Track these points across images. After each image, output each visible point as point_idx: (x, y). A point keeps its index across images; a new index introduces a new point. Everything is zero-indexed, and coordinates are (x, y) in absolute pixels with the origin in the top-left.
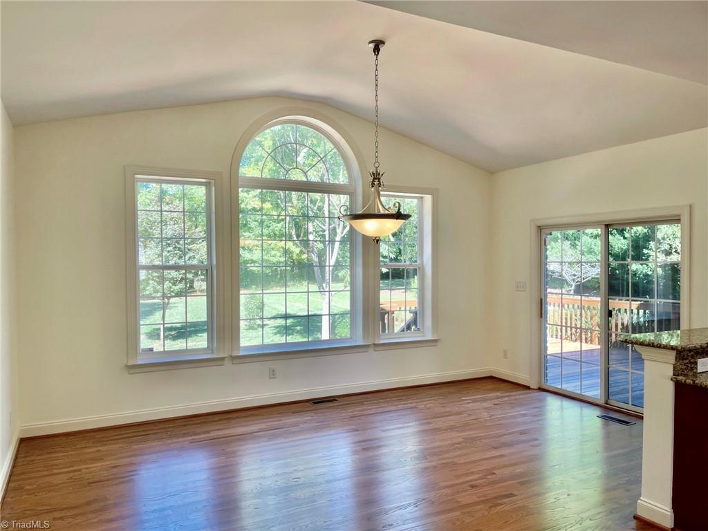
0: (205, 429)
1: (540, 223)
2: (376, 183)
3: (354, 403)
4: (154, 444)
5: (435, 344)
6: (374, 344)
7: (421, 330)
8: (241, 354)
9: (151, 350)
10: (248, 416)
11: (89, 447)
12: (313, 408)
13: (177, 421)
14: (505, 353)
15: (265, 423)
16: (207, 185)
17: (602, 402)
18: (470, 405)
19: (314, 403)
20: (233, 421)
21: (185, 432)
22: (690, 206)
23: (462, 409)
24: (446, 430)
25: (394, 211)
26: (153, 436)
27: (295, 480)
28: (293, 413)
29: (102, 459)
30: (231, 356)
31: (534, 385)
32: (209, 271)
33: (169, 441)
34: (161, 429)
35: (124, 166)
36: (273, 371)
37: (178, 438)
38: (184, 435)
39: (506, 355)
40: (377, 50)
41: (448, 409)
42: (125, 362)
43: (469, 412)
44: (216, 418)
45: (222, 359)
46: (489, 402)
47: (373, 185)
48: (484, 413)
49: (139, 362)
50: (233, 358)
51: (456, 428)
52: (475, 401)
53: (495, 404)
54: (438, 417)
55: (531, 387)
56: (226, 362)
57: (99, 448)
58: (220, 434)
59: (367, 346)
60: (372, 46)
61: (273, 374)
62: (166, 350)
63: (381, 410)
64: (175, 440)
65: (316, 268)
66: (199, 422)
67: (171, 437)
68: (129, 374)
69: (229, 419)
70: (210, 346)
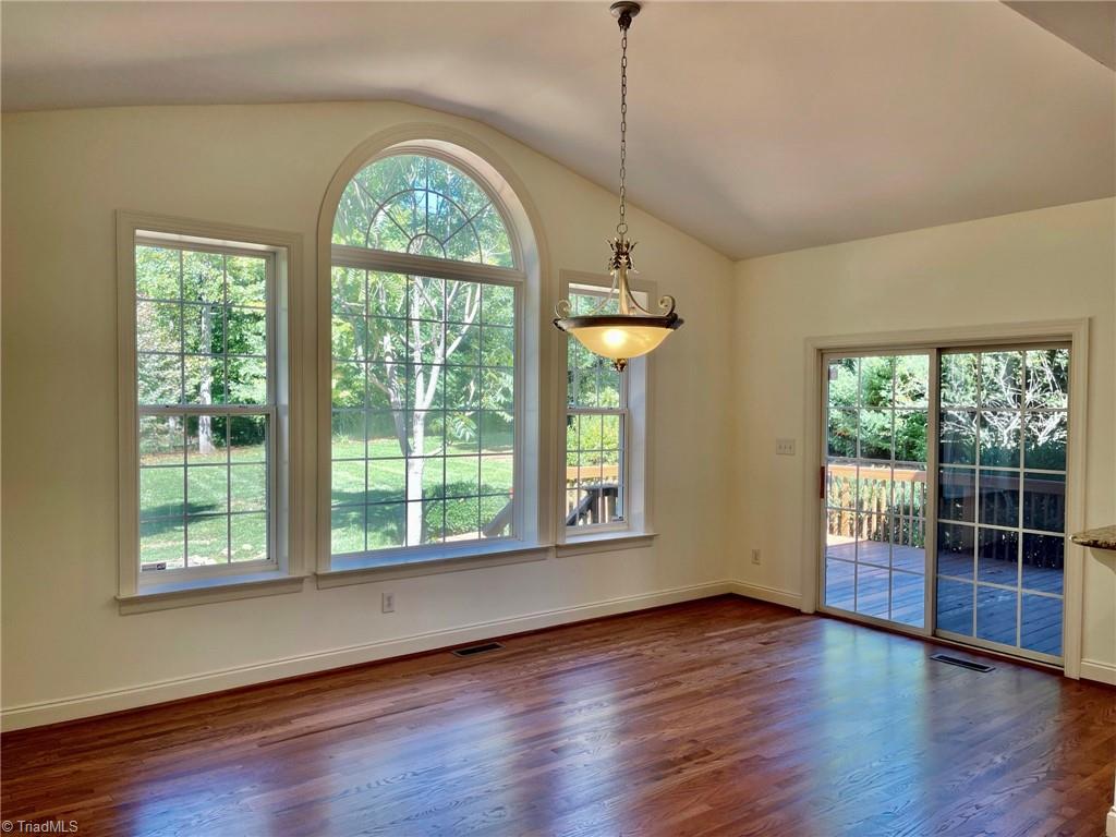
0: (281, 715)
1: (822, 344)
2: (623, 260)
3: (530, 651)
4: (188, 752)
5: (648, 542)
6: (557, 547)
7: (625, 519)
8: (334, 569)
9: (161, 567)
10: (348, 685)
11: (54, 765)
12: (462, 663)
13: (216, 701)
14: (756, 556)
15: (388, 696)
16: (270, 256)
17: (928, 633)
18: (725, 647)
19: (463, 653)
20: (326, 695)
21: (243, 722)
22: (1090, 320)
23: (716, 655)
24: (711, 694)
25: (663, 312)
26: (180, 736)
27: (497, 813)
28: (432, 675)
29: (92, 791)
30: (315, 574)
31: (807, 608)
32: (273, 417)
33: (217, 745)
34: (190, 719)
35: (116, 212)
36: (389, 599)
37: (232, 735)
38: (242, 730)
39: (756, 559)
40: (625, 21)
41: (694, 656)
42: (114, 593)
43: (733, 659)
44: (293, 690)
45: (300, 580)
46: (751, 639)
47: (617, 265)
48: (756, 661)
49: (141, 592)
50: (318, 577)
51: (726, 689)
52: (729, 639)
53: (764, 644)
54: (686, 671)
55: (804, 610)
56: (307, 585)
57: (75, 767)
58: (310, 723)
59: (545, 550)
60: (617, 12)
61: (389, 605)
62: (189, 566)
63: (582, 662)
64: (227, 742)
65: (396, 415)
66: (259, 700)
67: (215, 736)
68: (121, 615)
69: (317, 691)
70: (273, 556)
